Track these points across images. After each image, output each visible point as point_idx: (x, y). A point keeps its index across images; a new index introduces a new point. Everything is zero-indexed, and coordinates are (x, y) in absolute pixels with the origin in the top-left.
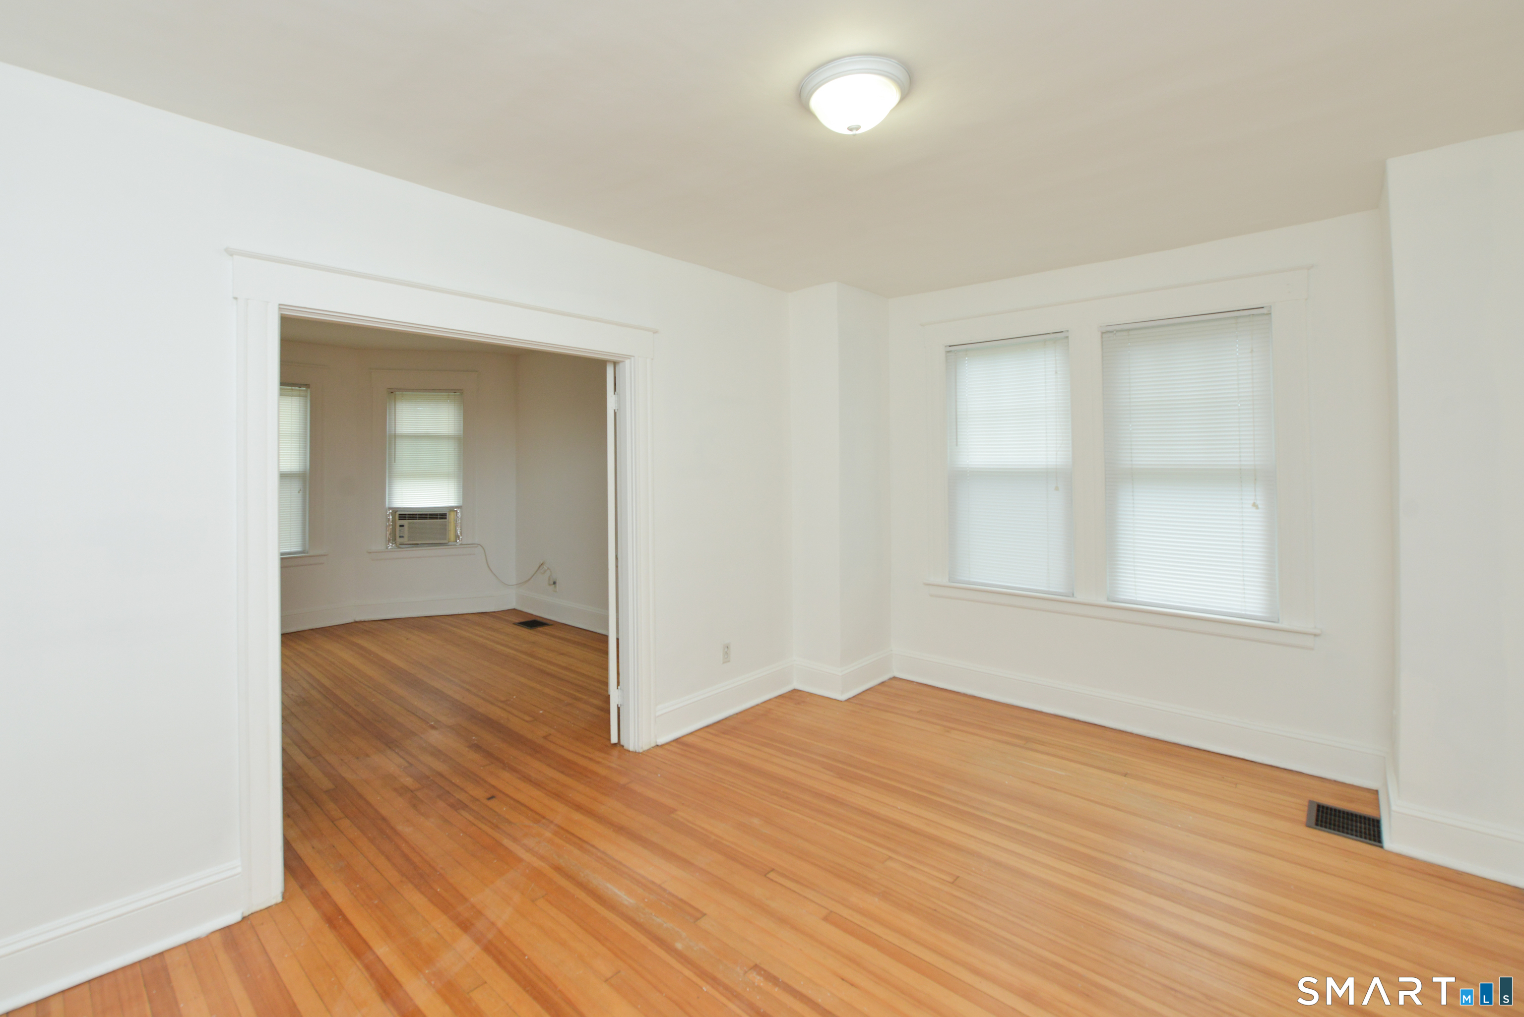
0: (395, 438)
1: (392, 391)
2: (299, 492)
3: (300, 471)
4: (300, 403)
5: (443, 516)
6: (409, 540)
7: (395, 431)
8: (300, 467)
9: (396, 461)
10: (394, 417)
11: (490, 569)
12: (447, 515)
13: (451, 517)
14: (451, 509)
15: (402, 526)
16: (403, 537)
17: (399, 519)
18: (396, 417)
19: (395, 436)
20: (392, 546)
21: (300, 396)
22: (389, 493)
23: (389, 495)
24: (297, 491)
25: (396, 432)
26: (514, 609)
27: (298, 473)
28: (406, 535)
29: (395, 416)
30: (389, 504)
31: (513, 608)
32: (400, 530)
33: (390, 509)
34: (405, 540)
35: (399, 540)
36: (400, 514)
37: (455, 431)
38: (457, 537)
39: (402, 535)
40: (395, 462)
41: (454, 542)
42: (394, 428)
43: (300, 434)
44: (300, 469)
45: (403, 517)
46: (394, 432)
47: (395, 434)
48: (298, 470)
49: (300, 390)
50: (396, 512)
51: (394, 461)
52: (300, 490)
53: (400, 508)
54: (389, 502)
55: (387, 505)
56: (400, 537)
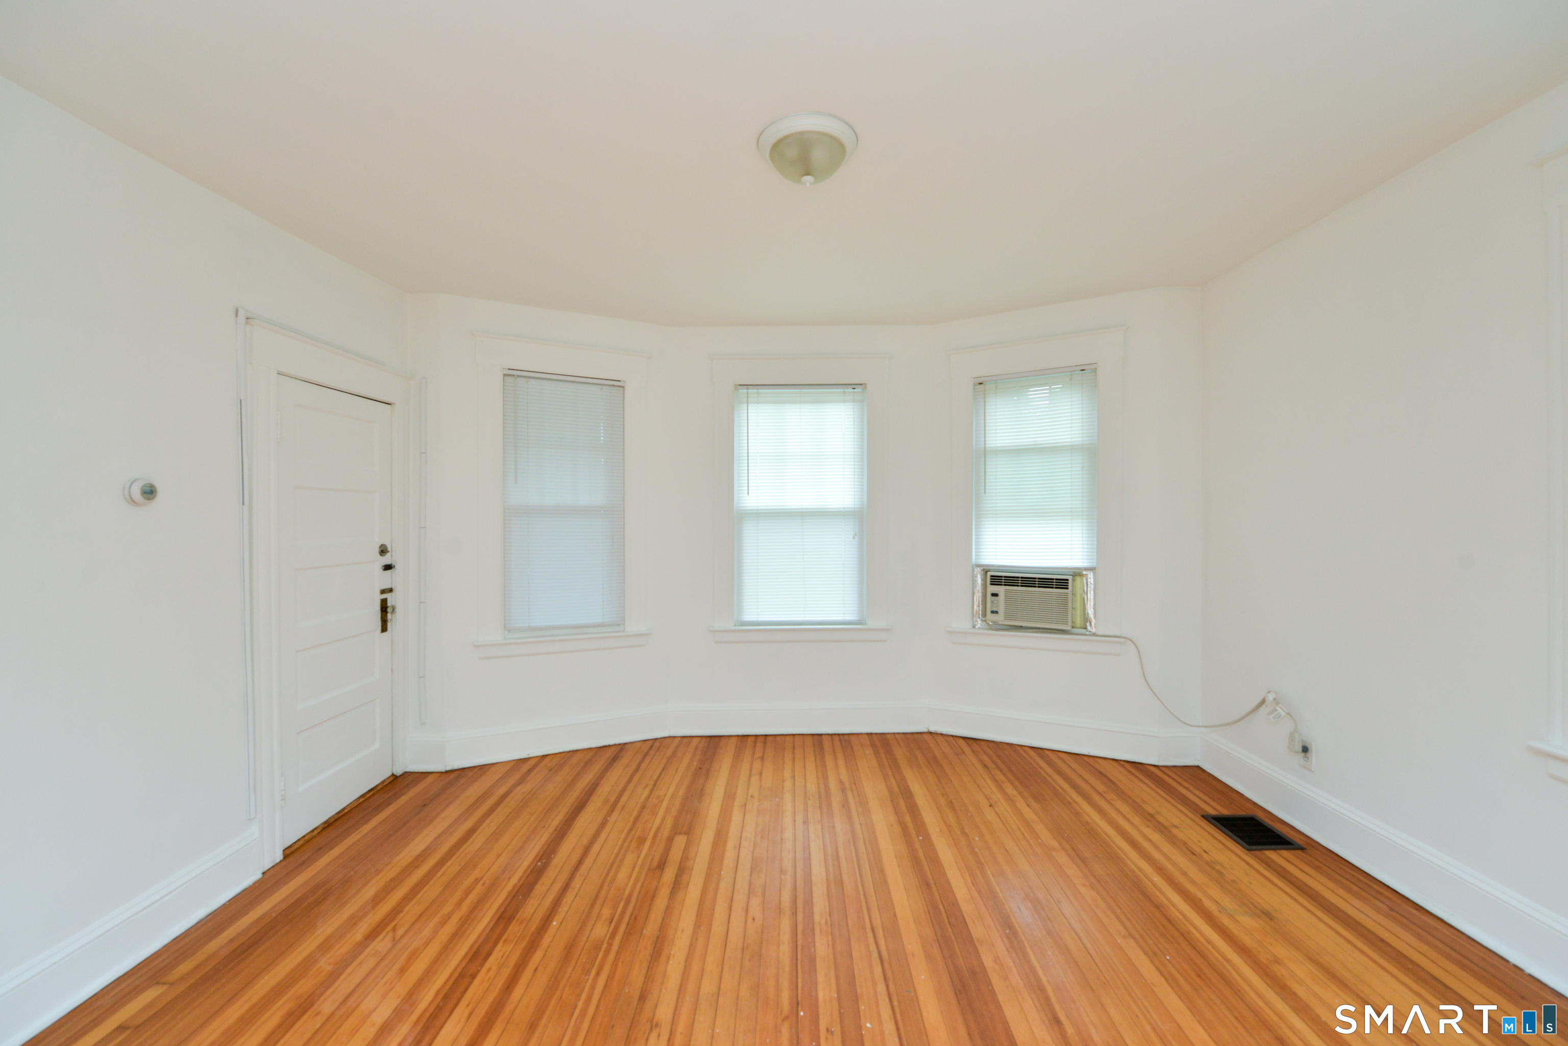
0: (985, 455)
1: (980, 380)
2: (854, 538)
3: (854, 508)
4: (854, 412)
5: (1062, 584)
6: (1007, 617)
7: (985, 444)
8: (854, 501)
9: (987, 491)
10: (983, 422)
11: (1147, 683)
12: (1070, 582)
13: (1075, 585)
14: (1077, 573)
15: (995, 595)
16: (996, 612)
17: (992, 584)
18: (987, 421)
19: (985, 451)
20: (981, 624)
21: (854, 401)
22: (976, 542)
23: (976, 545)
24: (852, 536)
25: (987, 446)
26: (1198, 767)
27: (853, 510)
28: (1001, 609)
29: (985, 420)
30: (976, 559)
31: (1196, 764)
32: (992, 602)
33: (978, 566)
34: (1000, 618)
35: (990, 616)
36: (992, 576)
37: (1083, 437)
38: (1086, 619)
39: (995, 609)
40: (985, 493)
41: (1081, 628)
42: (983, 439)
43: (854, 455)
44: (854, 504)
45: (996, 580)
46: (983, 446)
47: (985, 447)
48: (853, 506)
49: (854, 393)
50: (987, 572)
51: (983, 491)
52: (856, 534)
53: (993, 566)
54: (976, 556)
55: (974, 561)
56: (993, 612)
